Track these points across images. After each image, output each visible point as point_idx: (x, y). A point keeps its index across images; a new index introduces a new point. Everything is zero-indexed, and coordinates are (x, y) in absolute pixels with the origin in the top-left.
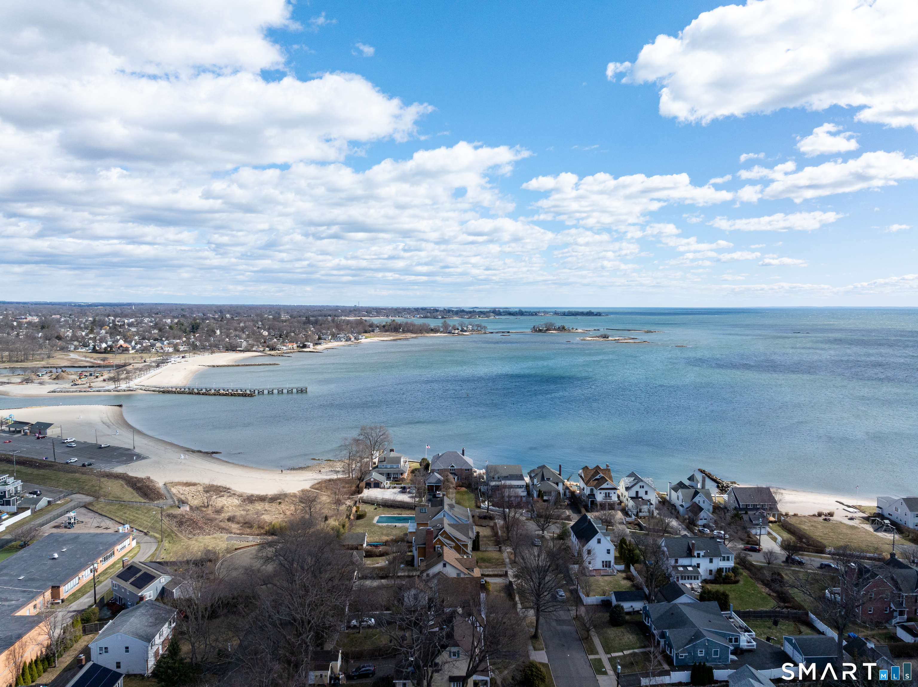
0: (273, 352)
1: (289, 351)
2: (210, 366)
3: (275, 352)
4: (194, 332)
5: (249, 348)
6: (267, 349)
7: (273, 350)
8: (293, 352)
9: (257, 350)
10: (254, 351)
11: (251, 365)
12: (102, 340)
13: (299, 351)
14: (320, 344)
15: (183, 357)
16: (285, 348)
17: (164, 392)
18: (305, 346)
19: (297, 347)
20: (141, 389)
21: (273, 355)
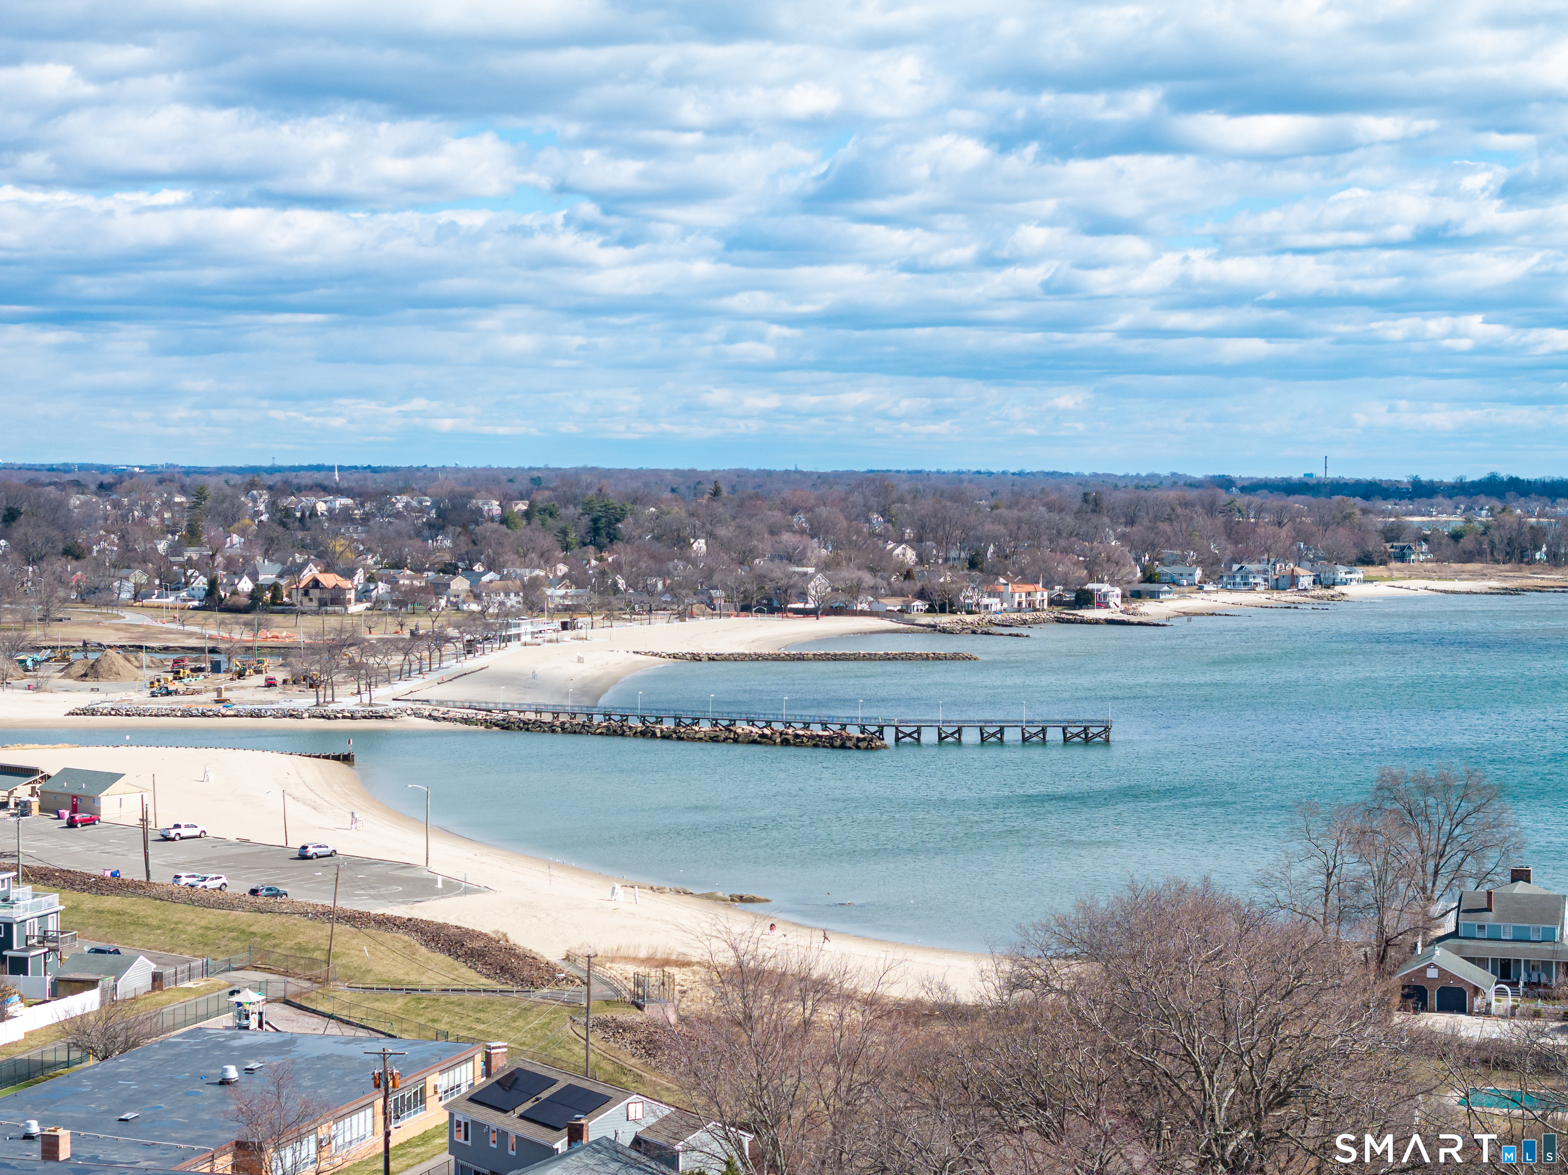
0: (944, 620)
1: (1014, 616)
2: (683, 657)
3: (955, 618)
4: (600, 548)
5: (841, 599)
6: (918, 604)
7: (942, 610)
8: (1035, 622)
9: (876, 607)
10: (863, 613)
11: (856, 658)
12: (235, 568)
13: (1059, 620)
14: (1154, 595)
15: (565, 626)
16: (995, 603)
17: (506, 726)
18: (1084, 599)
19: (1052, 602)
20: (416, 714)
21: (944, 631)
